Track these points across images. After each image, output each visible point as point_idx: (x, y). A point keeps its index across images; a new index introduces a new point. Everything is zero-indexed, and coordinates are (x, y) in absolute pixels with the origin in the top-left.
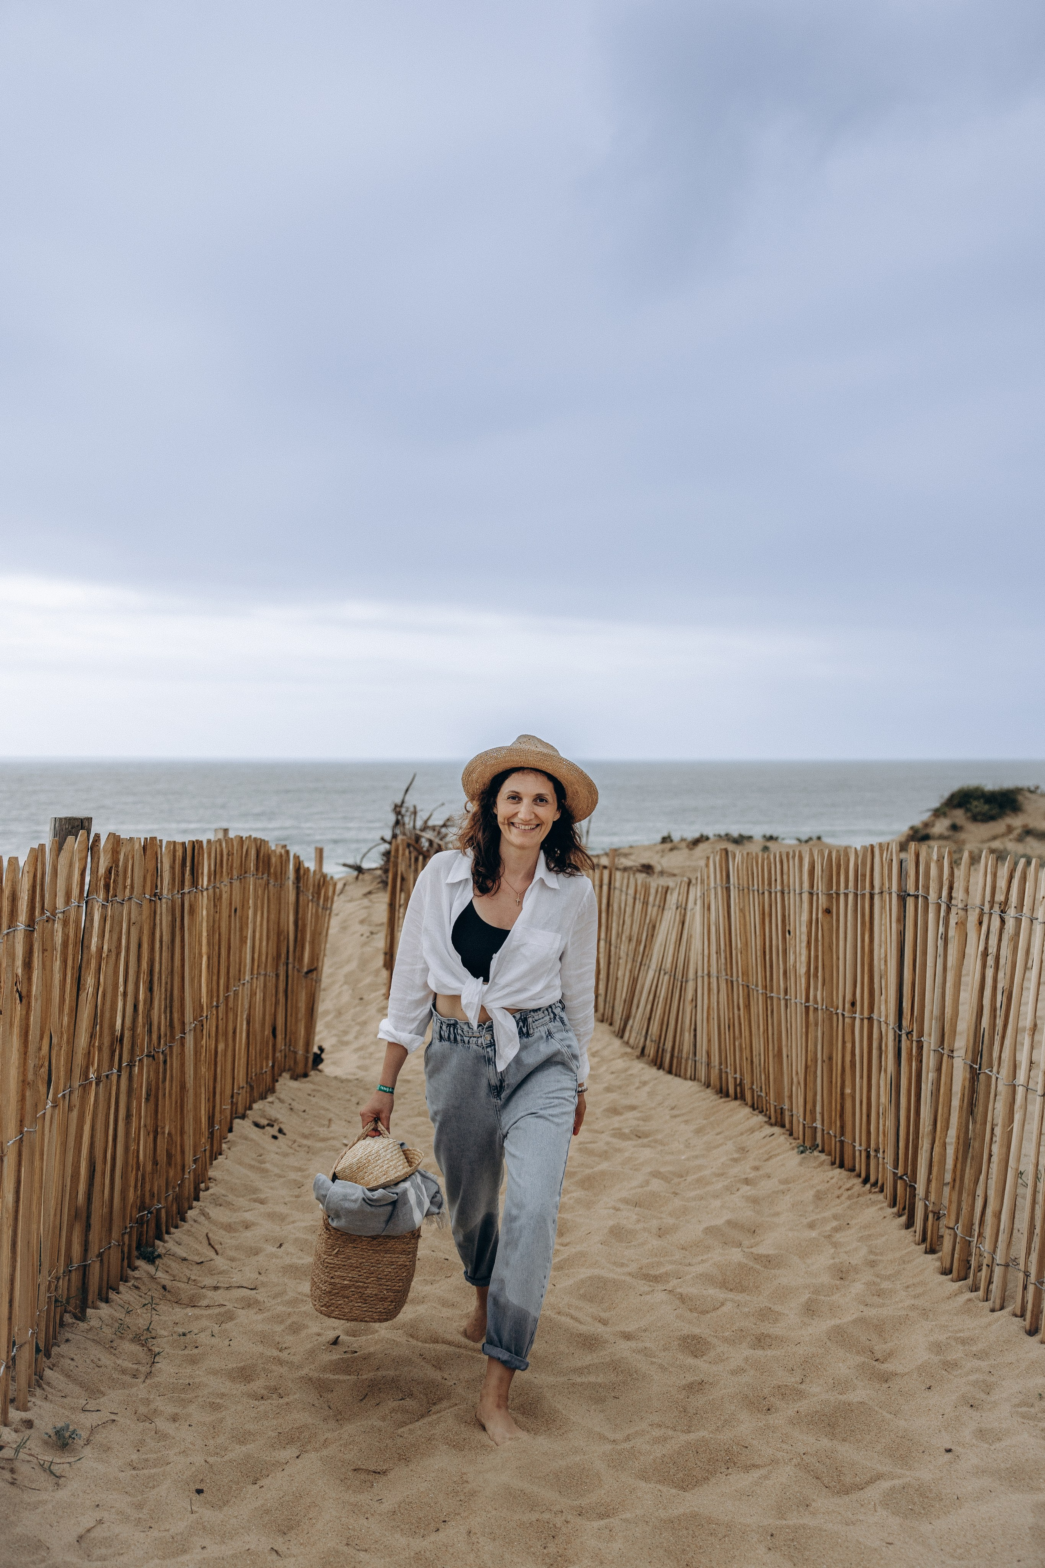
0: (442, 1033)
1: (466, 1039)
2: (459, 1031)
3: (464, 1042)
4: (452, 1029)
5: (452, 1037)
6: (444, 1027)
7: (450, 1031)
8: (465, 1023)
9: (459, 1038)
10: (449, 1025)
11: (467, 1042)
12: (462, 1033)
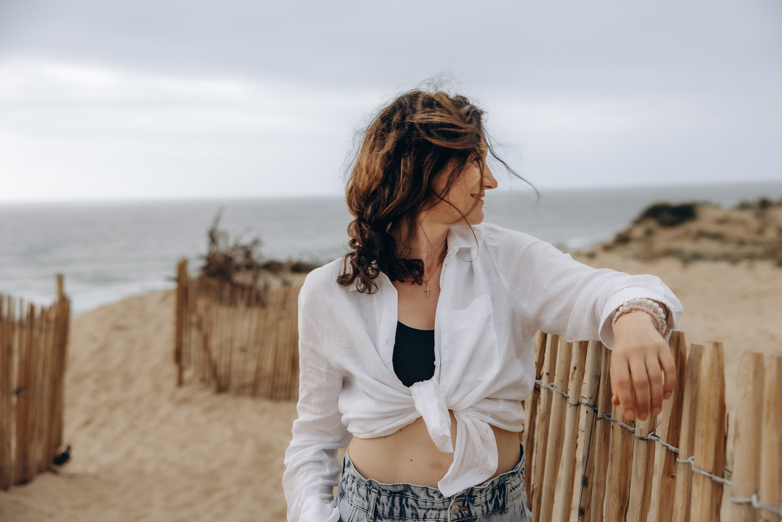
0: (380, 508)
1: (421, 513)
2: (411, 502)
3: (417, 517)
4: (397, 500)
5: (396, 512)
6: (383, 499)
7: (393, 504)
8: (423, 488)
9: (409, 511)
10: (392, 494)
11: (421, 516)
12: (414, 504)
